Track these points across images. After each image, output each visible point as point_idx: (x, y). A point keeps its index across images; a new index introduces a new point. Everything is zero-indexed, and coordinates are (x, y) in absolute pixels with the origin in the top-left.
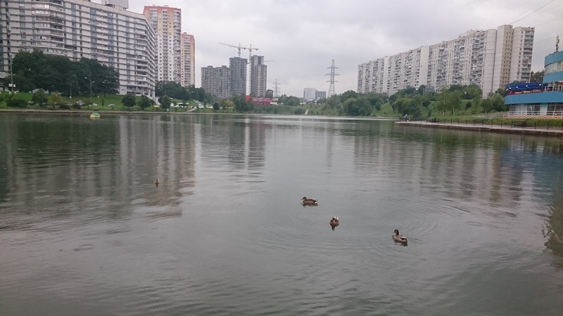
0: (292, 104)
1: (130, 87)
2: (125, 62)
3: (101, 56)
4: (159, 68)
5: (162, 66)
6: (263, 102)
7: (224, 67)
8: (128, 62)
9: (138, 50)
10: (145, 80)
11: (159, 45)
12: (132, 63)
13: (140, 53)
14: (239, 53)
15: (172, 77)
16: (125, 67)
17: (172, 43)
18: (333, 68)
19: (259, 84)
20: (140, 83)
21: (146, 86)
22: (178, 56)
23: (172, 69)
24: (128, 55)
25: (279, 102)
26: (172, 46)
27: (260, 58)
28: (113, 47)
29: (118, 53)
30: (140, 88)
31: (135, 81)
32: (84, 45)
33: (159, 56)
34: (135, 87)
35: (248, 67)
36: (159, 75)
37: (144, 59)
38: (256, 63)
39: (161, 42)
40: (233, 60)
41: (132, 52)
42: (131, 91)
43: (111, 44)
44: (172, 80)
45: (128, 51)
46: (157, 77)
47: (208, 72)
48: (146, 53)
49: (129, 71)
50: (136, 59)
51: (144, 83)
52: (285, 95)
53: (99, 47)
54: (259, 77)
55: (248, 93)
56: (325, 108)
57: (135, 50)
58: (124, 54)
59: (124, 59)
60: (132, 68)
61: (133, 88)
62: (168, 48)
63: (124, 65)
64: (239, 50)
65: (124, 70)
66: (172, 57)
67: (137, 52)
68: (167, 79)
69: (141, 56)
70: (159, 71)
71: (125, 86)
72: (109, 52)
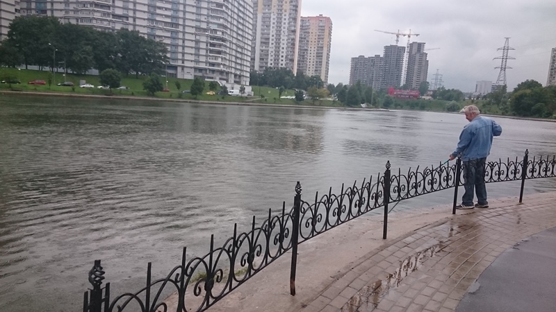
2: (193, 38)
6: (410, 95)
7: (377, 56)
9: (211, 23)
10: (219, 61)
14: (397, 41)
17: (287, 21)
18: (506, 49)
24: (197, 28)
26: (287, 25)
28: (178, 18)
29: (184, 26)
30: (213, 71)
31: (206, 63)
32: (138, 15)
33: (271, 38)
34: (206, 70)
35: (406, 56)
36: (269, 60)
37: (219, 34)
39: (275, 21)
41: (204, 26)
42: (200, 74)
43: (175, 15)
45: (198, 24)
48: (226, 27)
49: (198, 49)
50: (209, 34)
51: (219, 65)
53: (158, 18)
57: (208, 23)
58: (193, 27)
59: (192, 34)
60: (203, 46)
61: (204, 72)
62: (282, 28)
63: (192, 41)
64: (398, 36)
65: (192, 47)
66: (286, 38)
67: (210, 25)
68: (278, 64)
69: (216, 31)
70: (270, 55)
71: (191, 68)
72: (172, 24)
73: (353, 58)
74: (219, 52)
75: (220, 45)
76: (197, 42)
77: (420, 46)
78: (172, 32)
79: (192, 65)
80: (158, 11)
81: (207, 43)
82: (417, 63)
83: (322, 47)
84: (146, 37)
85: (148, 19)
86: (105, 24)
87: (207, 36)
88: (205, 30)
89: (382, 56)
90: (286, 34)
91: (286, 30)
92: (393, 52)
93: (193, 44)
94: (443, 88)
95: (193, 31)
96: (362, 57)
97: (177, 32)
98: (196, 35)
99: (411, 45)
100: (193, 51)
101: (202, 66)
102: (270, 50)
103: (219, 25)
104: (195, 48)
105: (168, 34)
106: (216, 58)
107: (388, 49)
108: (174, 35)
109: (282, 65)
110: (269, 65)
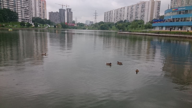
0: (82, 26)
1: (23, 19)
2: (20, 10)
3: (11, 7)
4: (33, 12)
5: (34, 11)
6: (72, 25)
7: (57, 12)
8: (21, 10)
9: (25, 5)
10: (28, 16)
11: (33, 4)
12: (23, 10)
13: (26, 7)
14: (63, 7)
15: (38, 16)
16: (20, 12)
17: (38, 3)
18: (96, 13)
19: (70, 18)
20: (26, 18)
21: (28, 19)
22: (40, 8)
23: (38, 13)
24: (21, 7)
25: (77, 25)
26: (38, 4)
27: (70, 9)
28: (15, 4)
29: (17, 7)
30: (26, 19)
31: (24, 17)
32: (4, 3)
33: (33, 8)
34: (24, 19)
35: (66, 12)
36: (33, 15)
37: (27, 9)
38: (69, 11)
39: (34, 3)
40: (60, 10)
41: (23, 6)
42: (23, 20)
43: (14, 3)
44: (38, 17)
45: (21, 6)
46: (32, 16)
47: (51, 14)
48: (28, 7)
49: (22, 13)
50: (24, 9)
51: (28, 18)
52: (79, 23)
53: (10, 4)
54: (70, 16)
55: (66, 22)
56: (93, 27)
57: (24, 5)
66: (38, 8)
72: (14, 6)
80: (10, 2)
85: (7, 4)
92: (62, 11)
96: (52, 12)
99: (67, 9)
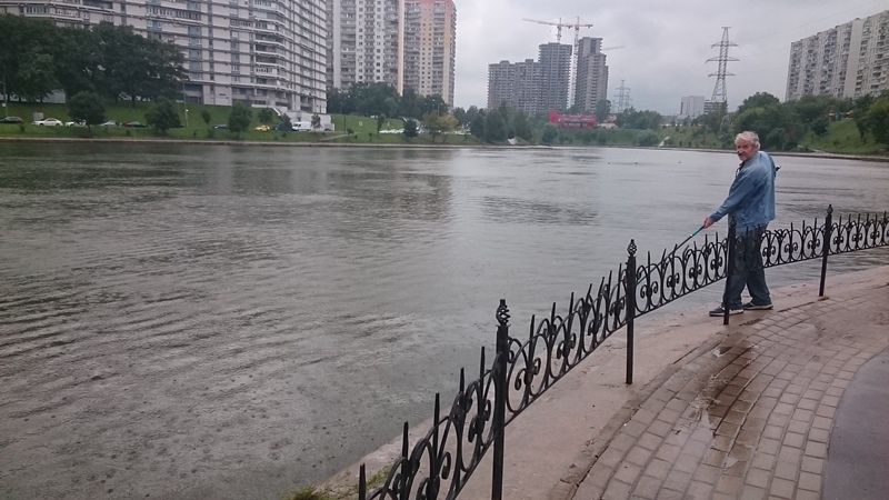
1: (243, 89)
2: (226, 35)
7: (529, 62)
9: (256, 10)
10: (274, 73)
12: (245, 37)
13: (262, 17)
17: (383, 6)
20: (264, 80)
21: (278, 85)
22: (393, 32)
24: (234, 19)
28: (197, 3)
31: (252, 77)
34: (252, 89)
36: (357, 71)
38: (586, 52)
41: (244, 15)
45: (234, 12)
47: (500, 72)
49: (236, 54)
50: (253, 28)
51: (273, 80)
58: (225, 17)
59: (225, 29)
60: (245, 49)
61: (248, 92)
62: (375, 17)
63: (225, 41)
64: (559, 29)
65: (226, 52)
66: (382, 34)
67: (254, 14)
68: (371, 77)
69: (265, 24)
70: (357, 63)
71: (227, 86)
72: (189, 13)
73: (491, 66)
74: (273, 59)
75: (274, 48)
76: (235, 42)
77: (595, 43)
78: (190, 26)
79: (228, 81)
81: (251, 44)
82: (590, 71)
83: (442, 49)
84: (145, 36)
85: (147, 5)
86: (72, 15)
87: (251, 33)
88: (247, 22)
89: (536, 61)
90: (383, 27)
91: (382, 20)
92: (553, 54)
93: (227, 46)
94: (632, 109)
95: (226, 23)
96: (505, 63)
97: (199, 27)
98: (232, 31)
99: (581, 43)
100: (228, 58)
101: (246, 82)
102: (358, 54)
103: (270, 13)
104: (232, 53)
105: (184, 31)
106: (268, 69)
107: (546, 49)
108: (194, 32)
109: (378, 78)
110: (357, 80)
